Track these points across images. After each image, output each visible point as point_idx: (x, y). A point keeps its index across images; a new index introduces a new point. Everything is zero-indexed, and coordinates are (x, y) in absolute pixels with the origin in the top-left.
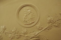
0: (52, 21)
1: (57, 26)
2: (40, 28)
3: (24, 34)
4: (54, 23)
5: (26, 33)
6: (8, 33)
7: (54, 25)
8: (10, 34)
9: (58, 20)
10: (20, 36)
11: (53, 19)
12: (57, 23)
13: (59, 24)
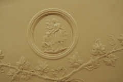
0: (102, 51)
1: (110, 65)
2: (76, 64)
3: (41, 73)
4: (105, 57)
5: (46, 72)
6: (6, 66)
7: (105, 62)
8: (11, 70)
9: (113, 52)
10: (33, 75)
11: (103, 49)
12: (112, 57)
13: (115, 60)
